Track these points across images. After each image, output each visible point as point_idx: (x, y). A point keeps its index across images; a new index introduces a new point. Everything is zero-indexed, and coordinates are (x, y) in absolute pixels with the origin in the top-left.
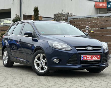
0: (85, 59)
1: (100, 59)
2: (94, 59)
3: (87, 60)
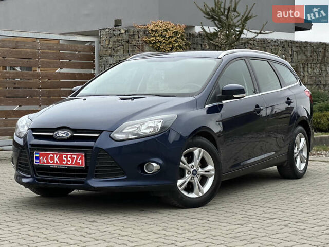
0: (44, 162)
1: (84, 166)
2: (67, 164)
3: (49, 166)
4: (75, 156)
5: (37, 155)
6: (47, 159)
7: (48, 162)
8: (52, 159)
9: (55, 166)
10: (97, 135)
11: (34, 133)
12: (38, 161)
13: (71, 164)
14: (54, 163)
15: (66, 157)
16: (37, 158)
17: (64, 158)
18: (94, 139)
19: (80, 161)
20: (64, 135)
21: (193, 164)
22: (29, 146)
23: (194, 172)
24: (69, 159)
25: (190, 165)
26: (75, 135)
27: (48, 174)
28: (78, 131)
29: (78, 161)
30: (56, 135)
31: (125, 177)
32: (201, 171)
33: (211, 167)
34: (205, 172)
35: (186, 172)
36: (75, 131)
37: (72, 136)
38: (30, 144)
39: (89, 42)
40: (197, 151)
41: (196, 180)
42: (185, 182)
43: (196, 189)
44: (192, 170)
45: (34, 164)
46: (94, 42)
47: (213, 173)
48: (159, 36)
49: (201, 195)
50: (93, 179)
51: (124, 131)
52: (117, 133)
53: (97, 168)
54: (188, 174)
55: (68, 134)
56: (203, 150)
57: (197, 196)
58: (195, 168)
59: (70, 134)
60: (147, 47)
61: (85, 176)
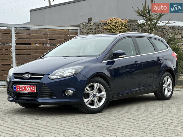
0: (18, 90)
1: (35, 92)
2: (28, 91)
3: (20, 92)
4: (32, 87)
5: (15, 87)
6: (19, 88)
7: (20, 90)
8: (21, 88)
9: (23, 92)
10: (42, 76)
11: (14, 76)
12: (15, 89)
13: (30, 91)
14: (22, 90)
15: (28, 88)
16: (15, 88)
17: (27, 88)
18: (40, 78)
19: (34, 90)
20: (27, 77)
21: (94, 91)
22: (12, 82)
23: (94, 95)
24: (29, 88)
25: (92, 92)
26: (32, 76)
27: (20, 96)
28: (34, 75)
29: (33, 89)
30: (23, 76)
31: (56, 97)
32: (98, 95)
33: (104, 93)
34: (101, 95)
35: (90, 95)
36: (32, 74)
37: (31, 77)
38: (12, 81)
39: (75, 30)
40: (96, 85)
41: (96, 100)
42: (89, 100)
43: (96, 104)
44: (93, 94)
45: (13, 91)
46: (78, 30)
47: (105, 96)
48: (112, 26)
49: (98, 107)
50: (40, 98)
51: (56, 74)
52: (52, 75)
53: (42, 93)
54: (91, 96)
55: (29, 76)
56: (99, 84)
57: (96, 108)
58: (95, 93)
59: (30, 76)
60: (106, 32)
61: (36, 97)
